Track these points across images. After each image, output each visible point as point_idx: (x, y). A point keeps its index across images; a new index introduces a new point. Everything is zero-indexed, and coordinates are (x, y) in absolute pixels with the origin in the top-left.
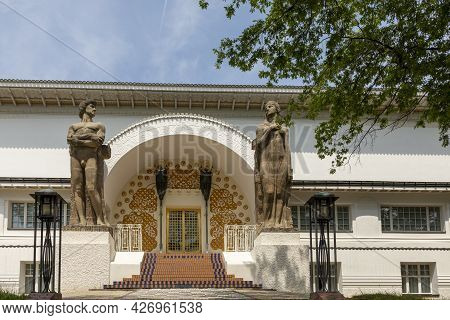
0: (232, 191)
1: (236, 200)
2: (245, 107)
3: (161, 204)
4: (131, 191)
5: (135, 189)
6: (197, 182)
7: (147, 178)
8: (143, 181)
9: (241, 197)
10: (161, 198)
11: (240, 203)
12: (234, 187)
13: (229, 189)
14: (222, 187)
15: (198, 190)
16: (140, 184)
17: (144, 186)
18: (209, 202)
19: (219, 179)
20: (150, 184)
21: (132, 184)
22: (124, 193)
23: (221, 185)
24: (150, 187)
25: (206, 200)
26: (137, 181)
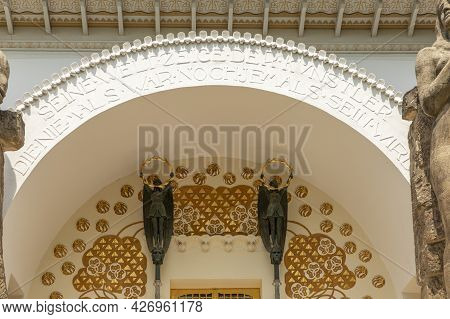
0: (340, 241)
1: (353, 262)
2: (369, 28)
3: (158, 277)
4: (77, 244)
5: (90, 237)
6: (251, 218)
7: (120, 209)
8: (109, 216)
9: (367, 255)
10: (158, 259)
11: (363, 272)
12: (347, 229)
13: (335, 234)
14: (316, 229)
15: (252, 238)
16: (102, 225)
17: (112, 231)
18: (283, 270)
19: (306, 210)
20: (128, 223)
21: (82, 224)
22: (59, 250)
23: (313, 224)
24: (129, 232)
25: (276, 263)
26: (94, 217)
